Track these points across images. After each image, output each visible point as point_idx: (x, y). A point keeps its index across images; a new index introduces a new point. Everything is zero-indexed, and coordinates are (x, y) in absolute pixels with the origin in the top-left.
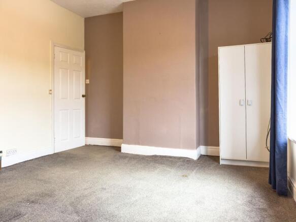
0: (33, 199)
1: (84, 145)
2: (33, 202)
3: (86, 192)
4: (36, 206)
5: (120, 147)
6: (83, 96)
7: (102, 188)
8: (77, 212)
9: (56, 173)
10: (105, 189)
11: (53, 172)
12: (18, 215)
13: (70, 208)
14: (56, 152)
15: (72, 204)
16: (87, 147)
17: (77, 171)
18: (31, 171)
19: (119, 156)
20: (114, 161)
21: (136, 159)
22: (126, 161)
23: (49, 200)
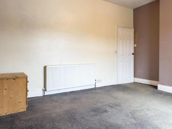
0: (111, 106)
1: (133, 82)
2: (111, 107)
3: (138, 109)
4: (113, 109)
5: (157, 86)
6: (133, 54)
7: (148, 109)
8: (134, 118)
9: (120, 95)
10: (150, 110)
11: (118, 94)
12: (106, 111)
13: (130, 115)
14: (118, 84)
15: (131, 113)
16: (135, 83)
17: (131, 96)
18: (108, 92)
19: (157, 92)
20: (153, 94)
21: (170, 95)
22: (162, 95)
23: (119, 108)
